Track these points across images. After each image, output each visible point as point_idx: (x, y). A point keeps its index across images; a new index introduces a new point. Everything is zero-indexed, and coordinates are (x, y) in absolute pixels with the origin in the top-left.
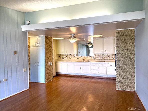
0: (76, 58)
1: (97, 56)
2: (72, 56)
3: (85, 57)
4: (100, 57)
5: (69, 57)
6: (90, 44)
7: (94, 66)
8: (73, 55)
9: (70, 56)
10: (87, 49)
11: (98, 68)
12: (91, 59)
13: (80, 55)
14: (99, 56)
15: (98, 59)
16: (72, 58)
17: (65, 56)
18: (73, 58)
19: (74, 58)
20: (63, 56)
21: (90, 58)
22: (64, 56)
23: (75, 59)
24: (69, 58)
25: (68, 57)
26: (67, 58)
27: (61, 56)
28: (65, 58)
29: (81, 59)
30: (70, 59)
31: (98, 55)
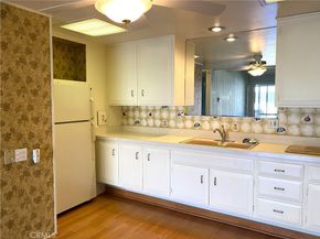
0: (189, 124)
1: (294, 119)
2: (173, 115)
3: (230, 123)
4: (314, 124)
5: (161, 119)
6: (257, 65)
7: (278, 177)
8: (177, 110)
9: (165, 115)
10: (246, 88)
11: (305, 192)
12: (264, 133)
13: (221, 111)
14: (308, 119)
15: (301, 135)
16: (172, 123)
17: (144, 115)
18: (176, 120)
19: (181, 125)
20: (137, 114)
21: (257, 127)
22: (140, 110)
23: (185, 128)
24: (158, 123)
25: (154, 118)
26: (151, 122)
27: (131, 114)
28: (144, 123)
29: (211, 129)
30: (165, 125)
31: (303, 114)
